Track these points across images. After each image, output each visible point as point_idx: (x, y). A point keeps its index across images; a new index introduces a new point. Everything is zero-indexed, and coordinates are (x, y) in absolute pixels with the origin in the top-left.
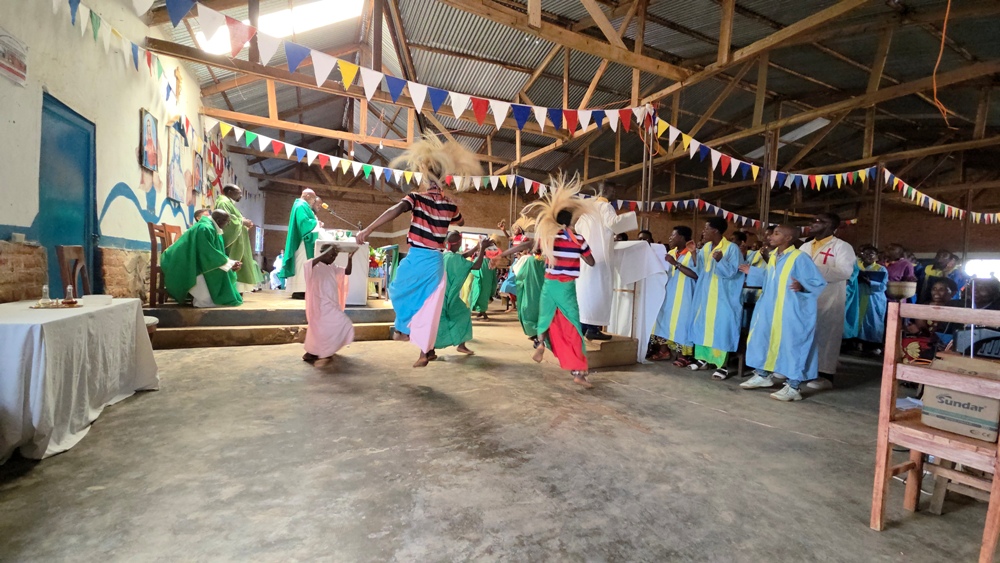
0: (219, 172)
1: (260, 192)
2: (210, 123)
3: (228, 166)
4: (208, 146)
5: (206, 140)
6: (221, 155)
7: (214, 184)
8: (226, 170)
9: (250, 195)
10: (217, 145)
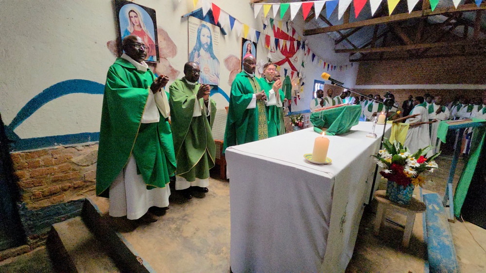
0: (287, 53)
3: (303, 47)
7: (280, 63)
8: (300, 51)
10: (286, 32)
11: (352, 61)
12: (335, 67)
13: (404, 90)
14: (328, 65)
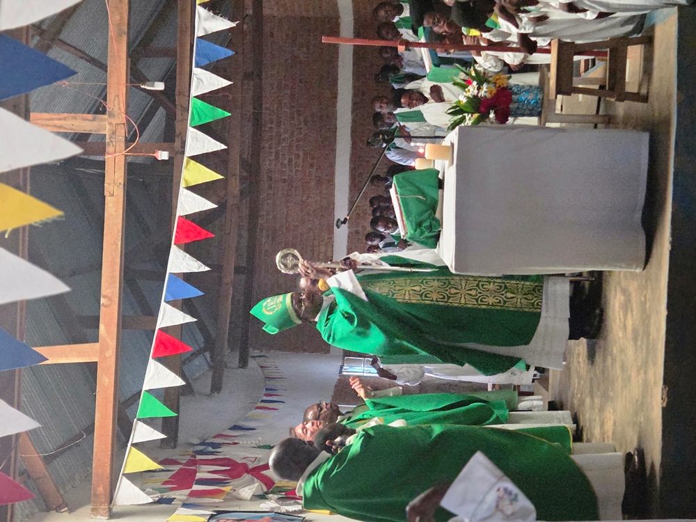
0: (236, 470)
1: (252, 363)
2: (129, 494)
3: (218, 445)
4: (181, 495)
5: (169, 501)
6: (194, 462)
8: (227, 452)
9: (270, 391)
10: (170, 474)
12: (267, 389)
14: (263, 401)
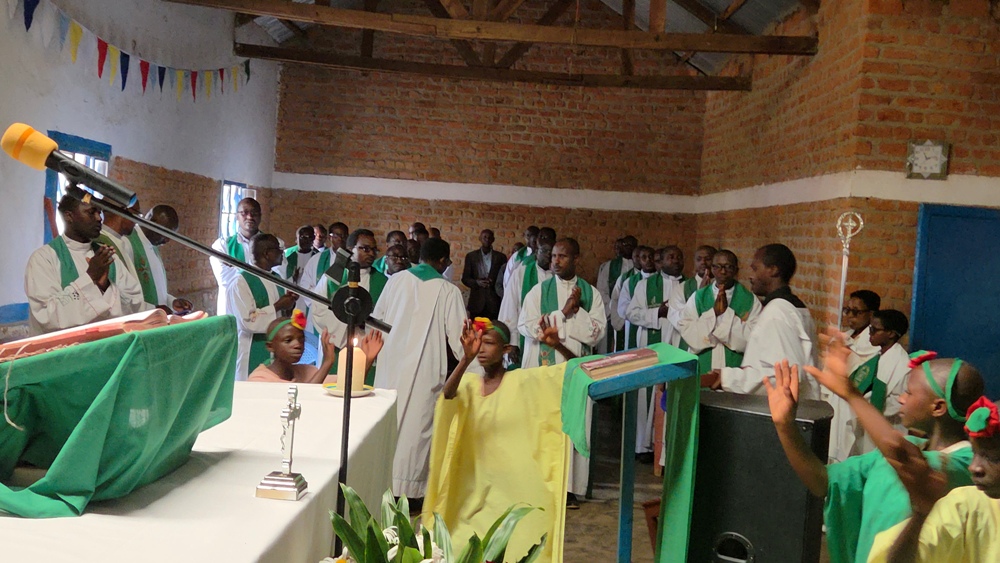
11: (243, 50)
12: (162, 71)
13: (466, 205)
14: (125, 59)
